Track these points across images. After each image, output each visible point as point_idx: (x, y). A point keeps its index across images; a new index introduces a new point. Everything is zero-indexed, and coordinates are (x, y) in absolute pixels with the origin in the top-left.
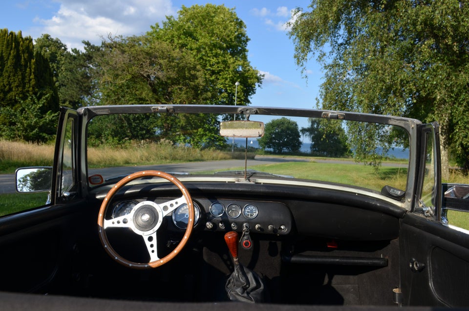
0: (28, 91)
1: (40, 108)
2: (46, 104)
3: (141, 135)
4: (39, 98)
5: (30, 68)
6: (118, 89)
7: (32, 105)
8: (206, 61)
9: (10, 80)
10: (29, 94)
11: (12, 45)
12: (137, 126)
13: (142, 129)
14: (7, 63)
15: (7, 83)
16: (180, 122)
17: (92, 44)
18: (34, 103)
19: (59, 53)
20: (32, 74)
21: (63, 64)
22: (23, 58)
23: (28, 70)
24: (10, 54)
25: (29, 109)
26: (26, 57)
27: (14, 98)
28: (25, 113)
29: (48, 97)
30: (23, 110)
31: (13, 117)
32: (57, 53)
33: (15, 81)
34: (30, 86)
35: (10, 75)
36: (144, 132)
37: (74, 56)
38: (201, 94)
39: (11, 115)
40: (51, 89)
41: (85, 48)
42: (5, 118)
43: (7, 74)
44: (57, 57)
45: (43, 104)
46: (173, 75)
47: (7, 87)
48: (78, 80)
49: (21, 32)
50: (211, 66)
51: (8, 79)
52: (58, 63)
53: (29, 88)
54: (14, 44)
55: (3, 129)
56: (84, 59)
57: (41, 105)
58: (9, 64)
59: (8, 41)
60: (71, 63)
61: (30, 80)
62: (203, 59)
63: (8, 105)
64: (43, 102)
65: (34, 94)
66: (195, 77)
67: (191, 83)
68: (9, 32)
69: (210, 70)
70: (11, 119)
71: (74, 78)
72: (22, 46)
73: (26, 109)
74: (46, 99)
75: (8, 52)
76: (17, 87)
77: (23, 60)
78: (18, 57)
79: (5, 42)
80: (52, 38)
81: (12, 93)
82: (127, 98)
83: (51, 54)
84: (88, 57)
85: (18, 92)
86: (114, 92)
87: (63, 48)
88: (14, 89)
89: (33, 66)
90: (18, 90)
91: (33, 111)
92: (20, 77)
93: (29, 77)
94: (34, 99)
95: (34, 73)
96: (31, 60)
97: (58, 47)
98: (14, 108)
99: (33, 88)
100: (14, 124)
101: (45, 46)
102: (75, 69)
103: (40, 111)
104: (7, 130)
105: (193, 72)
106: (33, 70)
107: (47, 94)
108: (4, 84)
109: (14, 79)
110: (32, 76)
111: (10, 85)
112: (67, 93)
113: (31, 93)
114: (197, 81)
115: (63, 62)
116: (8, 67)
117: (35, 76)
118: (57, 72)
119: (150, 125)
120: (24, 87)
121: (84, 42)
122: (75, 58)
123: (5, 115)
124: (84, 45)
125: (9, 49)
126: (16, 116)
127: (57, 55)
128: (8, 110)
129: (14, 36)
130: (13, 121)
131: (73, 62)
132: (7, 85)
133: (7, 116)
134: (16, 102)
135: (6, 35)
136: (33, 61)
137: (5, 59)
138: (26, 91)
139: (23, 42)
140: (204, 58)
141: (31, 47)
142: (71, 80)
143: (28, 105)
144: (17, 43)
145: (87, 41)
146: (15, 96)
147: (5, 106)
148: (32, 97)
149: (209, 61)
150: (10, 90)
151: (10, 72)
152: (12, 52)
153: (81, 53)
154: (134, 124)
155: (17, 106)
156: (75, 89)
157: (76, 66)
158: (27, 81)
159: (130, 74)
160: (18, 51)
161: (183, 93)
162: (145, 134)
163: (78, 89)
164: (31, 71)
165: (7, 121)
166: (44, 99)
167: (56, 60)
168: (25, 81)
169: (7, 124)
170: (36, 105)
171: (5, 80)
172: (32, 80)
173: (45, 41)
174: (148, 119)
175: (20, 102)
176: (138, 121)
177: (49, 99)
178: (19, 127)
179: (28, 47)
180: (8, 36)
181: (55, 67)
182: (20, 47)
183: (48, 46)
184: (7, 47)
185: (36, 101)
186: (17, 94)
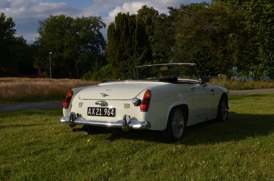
0: (134, 50)
1: (141, 60)
2: (144, 57)
3: (206, 72)
4: (140, 54)
5: (134, 35)
6: (188, 42)
7: (137, 58)
8: (262, 7)
9: (124, 44)
10: (134, 51)
11: (124, 22)
12: (203, 66)
13: (206, 68)
14: (122, 34)
15: (122, 46)
16: (234, 61)
17: (174, 8)
18: (138, 57)
19: (153, 17)
20: (136, 38)
21: (156, 25)
22: (130, 29)
23: (133, 36)
24: (123, 28)
25: (135, 61)
26: (132, 28)
27: (126, 55)
28: (133, 63)
29: (145, 52)
30: (132, 62)
31: (126, 67)
32: (152, 18)
33: (127, 45)
34: (135, 46)
35: (123, 41)
36: (208, 70)
37: (163, 19)
38: (250, 38)
39: (125, 66)
40: (147, 47)
41: (170, 12)
42: (122, 68)
43: (122, 41)
44: (152, 21)
45: (143, 57)
46: (226, 27)
47: (123, 48)
48: (166, 36)
49: (128, 12)
50: (266, 11)
51: (123, 43)
52: (153, 25)
53: (134, 47)
54: (125, 21)
55: (121, 75)
56: (169, 20)
57: (141, 58)
58: (123, 34)
59: (122, 20)
60: (161, 25)
61: (135, 42)
62: (260, 7)
63: (123, 60)
64: (142, 56)
65: (137, 51)
66: (244, 26)
67: (241, 30)
68: (122, 14)
69: (266, 14)
70: (125, 69)
71: (163, 35)
72: (129, 22)
73: (133, 61)
74: (144, 53)
75: (122, 27)
76: (128, 48)
77: (130, 30)
78: (127, 29)
79: (120, 21)
80: (148, 7)
81: (125, 52)
82: (195, 47)
83: (148, 19)
84: (172, 18)
85: (128, 51)
86: (186, 44)
87: (156, 13)
88: (126, 50)
89: (136, 33)
90: (128, 50)
91: (137, 62)
92: (129, 41)
93: (134, 41)
94: (138, 54)
95: (137, 38)
96: (135, 30)
97: (152, 13)
98: (126, 61)
99: (137, 47)
100: (127, 71)
101: (144, 14)
102: (163, 28)
103: (141, 61)
104: (123, 75)
105: (242, 22)
106: (136, 36)
107: (144, 51)
108: (120, 47)
109: (126, 43)
110: (136, 40)
111: (124, 47)
112: (159, 46)
113: (135, 51)
114: (245, 29)
115: (156, 24)
116: (123, 36)
117: (137, 40)
118: (152, 31)
119: (212, 65)
120: (131, 48)
121: (169, 8)
122: (163, 20)
123: (122, 66)
124: (169, 10)
125: (123, 25)
126: (128, 66)
127: (152, 19)
128: (123, 63)
129: (125, 16)
130: (126, 70)
131: (162, 24)
132: (123, 47)
133: (123, 67)
134: (128, 57)
135: (121, 16)
136: (136, 30)
137: (121, 31)
138: (133, 50)
139: (130, 19)
140: (261, 5)
141: (134, 21)
142: (161, 37)
143: (134, 59)
144: (127, 20)
145: (170, 7)
146: (127, 54)
147: (122, 61)
148: (136, 53)
149: (265, 7)
150: (124, 50)
151: (124, 39)
152: (124, 27)
153: (167, 17)
154: (200, 65)
155: (128, 60)
156: (164, 43)
157: (164, 27)
158: (133, 43)
159: (195, 30)
160: (127, 25)
161: (236, 39)
162: (209, 72)
163: (166, 43)
164: (135, 36)
165: (123, 69)
166: (143, 54)
167: (152, 23)
168: (132, 44)
169: (123, 71)
170: (138, 58)
171: (121, 45)
172: (136, 42)
173: (144, 10)
174: (210, 61)
175: (130, 57)
176: (203, 63)
177: (146, 53)
178: (130, 73)
179: (132, 22)
180: (121, 17)
181: (151, 28)
182: (128, 22)
183: (146, 14)
184: (121, 24)
185: (138, 56)
186: (128, 52)
